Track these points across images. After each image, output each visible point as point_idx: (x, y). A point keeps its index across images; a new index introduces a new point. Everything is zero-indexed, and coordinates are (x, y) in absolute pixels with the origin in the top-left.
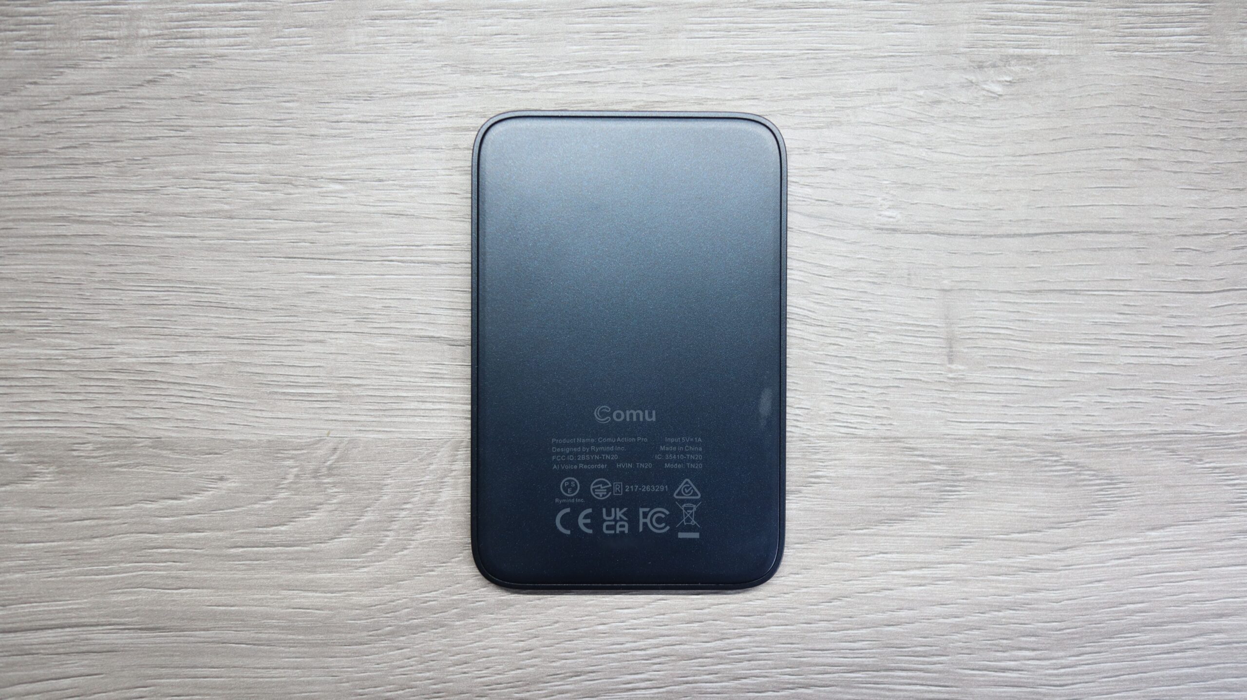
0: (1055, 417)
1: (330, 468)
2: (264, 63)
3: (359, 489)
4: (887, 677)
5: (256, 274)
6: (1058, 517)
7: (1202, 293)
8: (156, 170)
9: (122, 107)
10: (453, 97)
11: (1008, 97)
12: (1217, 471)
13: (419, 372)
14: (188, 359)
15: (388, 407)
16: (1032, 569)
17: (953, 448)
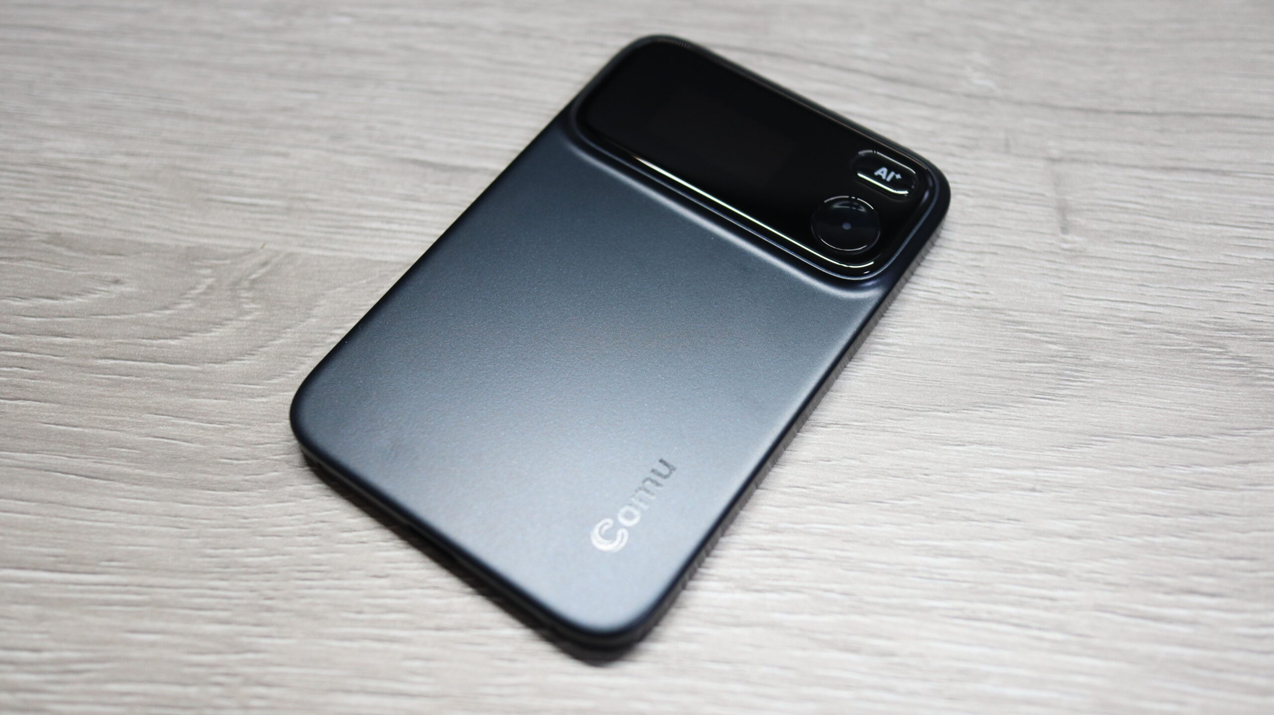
0: (1212, 303)
3: (283, 307)
16: (1199, 484)
17: (1072, 327)
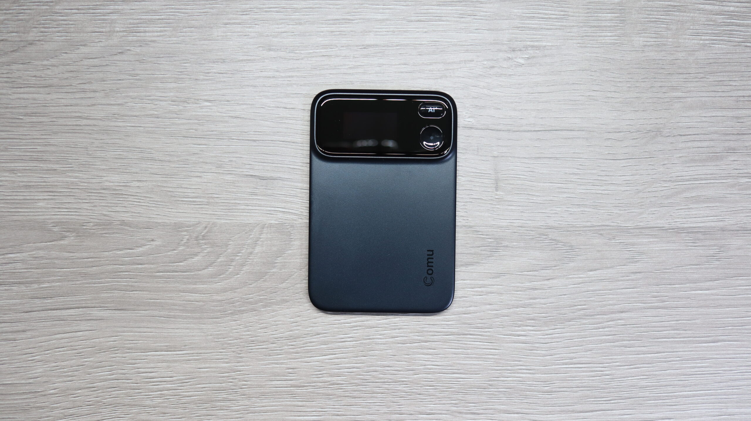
0: (546, 217)
1: (203, 236)
2: (174, 45)
3: (217, 246)
4: (464, 338)
5: (169, 144)
6: (546, 264)
7: (617, 160)
8: (123, 95)
9: (107, 65)
10: (263, 62)
11: (527, 65)
12: (622, 244)
13: (246, 192)
14: (138, 184)
15: (231, 208)
17: (497, 231)
